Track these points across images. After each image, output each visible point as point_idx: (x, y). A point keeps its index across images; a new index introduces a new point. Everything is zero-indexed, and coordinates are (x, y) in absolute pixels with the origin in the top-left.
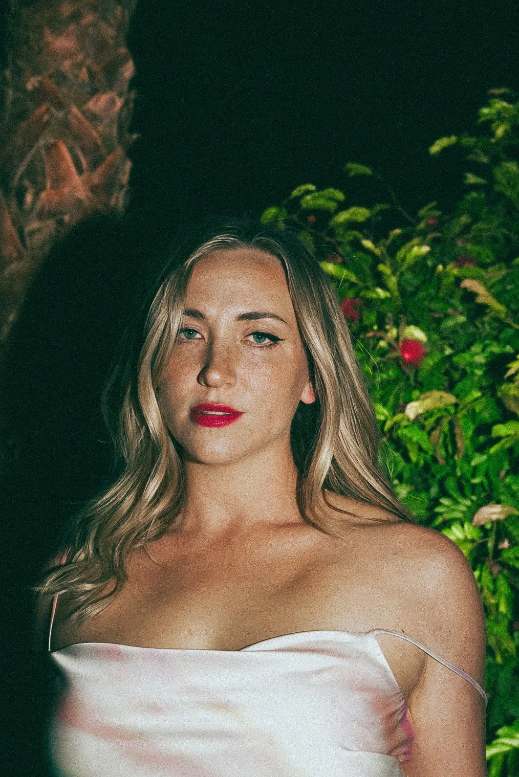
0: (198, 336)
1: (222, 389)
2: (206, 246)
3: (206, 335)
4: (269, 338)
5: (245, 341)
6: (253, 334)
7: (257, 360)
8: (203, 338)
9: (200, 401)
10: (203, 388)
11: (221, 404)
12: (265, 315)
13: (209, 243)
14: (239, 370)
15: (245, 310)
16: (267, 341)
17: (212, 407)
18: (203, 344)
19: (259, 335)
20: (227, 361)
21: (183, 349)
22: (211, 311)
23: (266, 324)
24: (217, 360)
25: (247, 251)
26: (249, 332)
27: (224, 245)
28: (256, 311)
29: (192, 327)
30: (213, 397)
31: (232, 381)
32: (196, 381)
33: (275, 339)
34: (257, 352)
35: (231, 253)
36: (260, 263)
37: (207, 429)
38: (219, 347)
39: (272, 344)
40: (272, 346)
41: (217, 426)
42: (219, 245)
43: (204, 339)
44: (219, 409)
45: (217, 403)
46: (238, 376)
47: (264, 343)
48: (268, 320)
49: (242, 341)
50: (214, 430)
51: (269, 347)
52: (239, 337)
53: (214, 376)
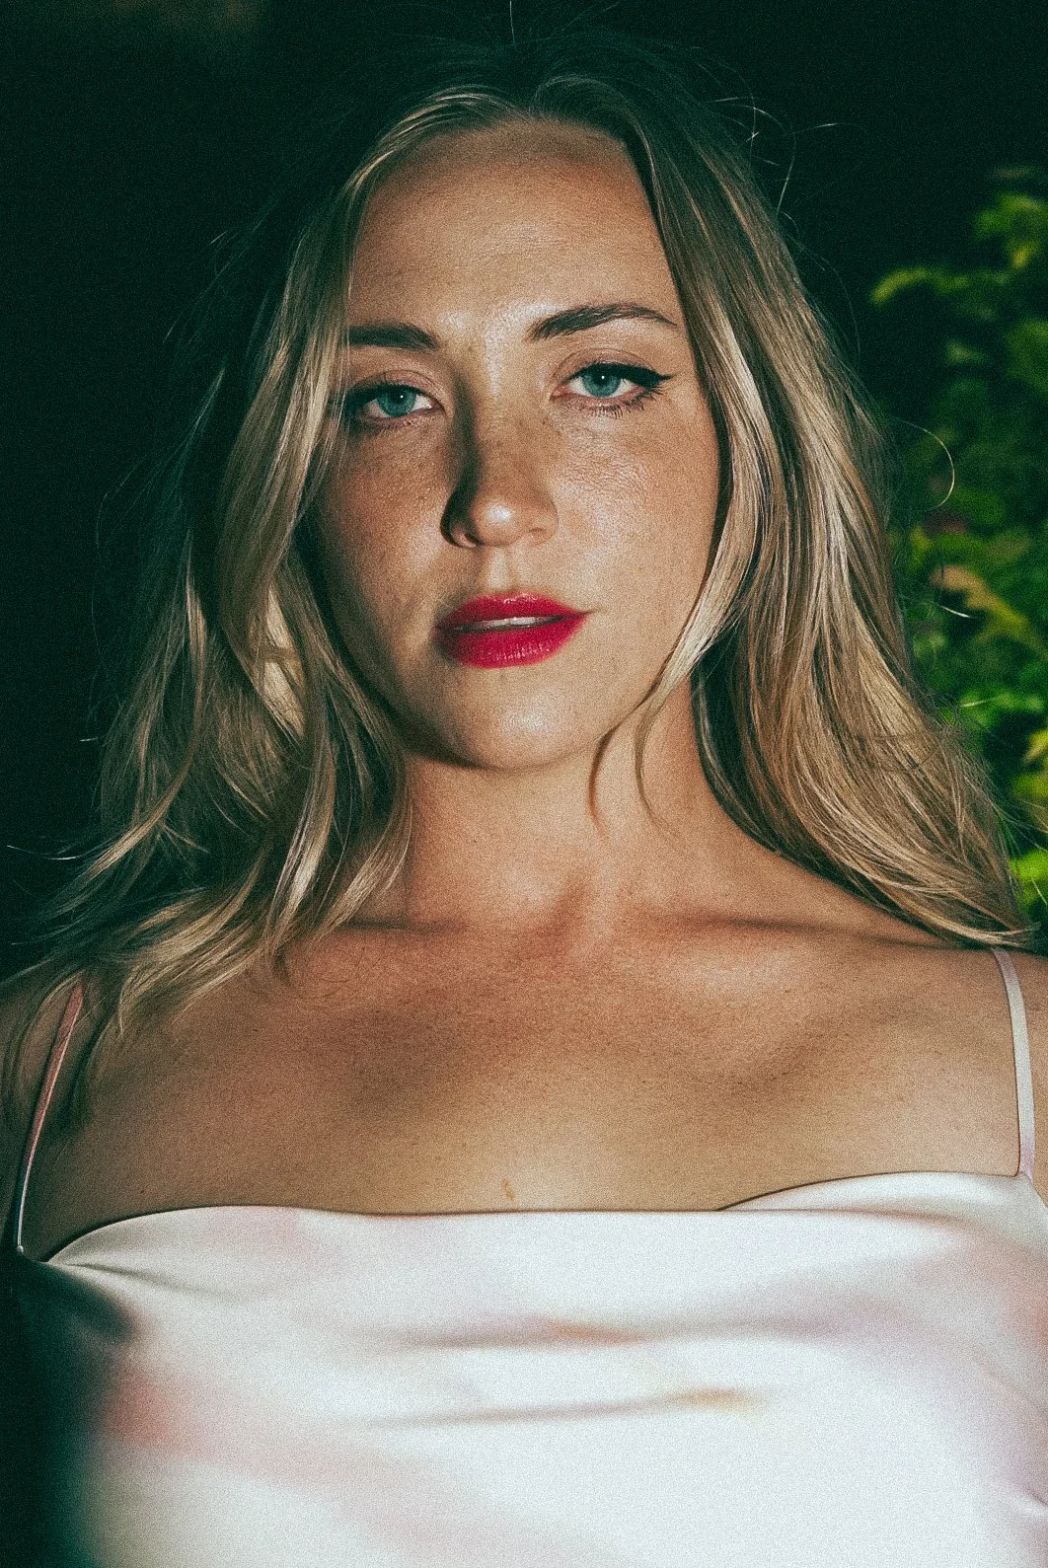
0: (422, 403)
1: (519, 550)
2: (404, 126)
3: (444, 395)
4: (631, 379)
5: (563, 397)
6: (581, 373)
7: (604, 447)
8: (438, 406)
9: (463, 592)
10: (463, 555)
11: (524, 595)
12: (610, 312)
13: (409, 119)
14: (562, 488)
15: (547, 307)
16: (625, 386)
17: (496, 607)
18: (440, 423)
19: (601, 374)
20: (524, 466)
21: (386, 450)
22: (451, 322)
23: (615, 339)
24: (496, 463)
25: (522, 126)
26: (570, 369)
27: (458, 118)
28: (583, 302)
29: (401, 379)
30: (496, 577)
31: (542, 521)
32: (440, 537)
33: (647, 380)
34: (602, 423)
35: (479, 138)
36: (571, 156)
37: (493, 673)
38: (494, 425)
39: (642, 396)
40: (643, 400)
41: (523, 661)
42: (437, 120)
43: (442, 408)
44: (522, 608)
45: (511, 592)
46: (558, 507)
47: (616, 394)
48: (621, 326)
49: (553, 398)
50: (513, 672)
51: (633, 403)
52: (545, 388)
53: (496, 514)
